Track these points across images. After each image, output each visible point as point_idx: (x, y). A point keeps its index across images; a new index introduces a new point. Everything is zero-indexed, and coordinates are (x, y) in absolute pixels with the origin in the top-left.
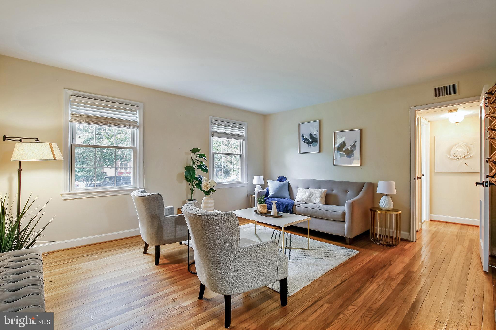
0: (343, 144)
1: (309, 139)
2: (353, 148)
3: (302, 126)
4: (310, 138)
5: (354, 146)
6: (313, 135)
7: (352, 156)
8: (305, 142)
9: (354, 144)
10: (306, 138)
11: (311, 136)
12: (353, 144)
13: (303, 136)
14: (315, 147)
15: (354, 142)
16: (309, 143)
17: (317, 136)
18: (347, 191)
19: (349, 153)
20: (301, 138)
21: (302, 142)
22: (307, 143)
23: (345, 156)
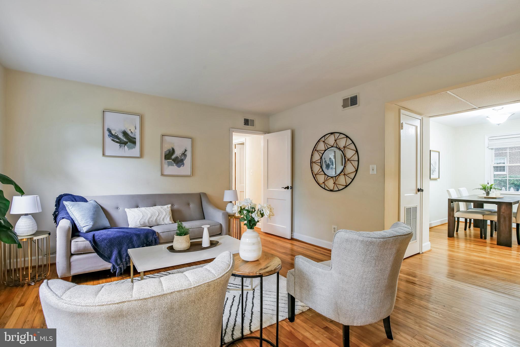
0: (172, 151)
1: (121, 136)
2: (183, 157)
3: (107, 114)
4: (123, 136)
5: (184, 154)
6: (129, 132)
7: (182, 166)
8: (113, 140)
9: (185, 152)
10: (116, 134)
11: (125, 134)
12: (183, 152)
13: (109, 131)
14: (131, 150)
15: (184, 150)
16: (121, 143)
17: (135, 135)
18: (189, 204)
19: (179, 162)
20: (107, 133)
21: (108, 140)
22: (117, 142)
23: (175, 165)
